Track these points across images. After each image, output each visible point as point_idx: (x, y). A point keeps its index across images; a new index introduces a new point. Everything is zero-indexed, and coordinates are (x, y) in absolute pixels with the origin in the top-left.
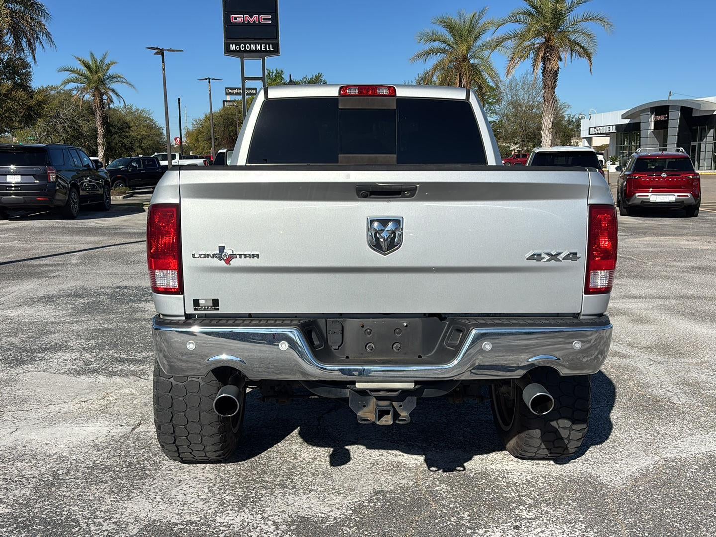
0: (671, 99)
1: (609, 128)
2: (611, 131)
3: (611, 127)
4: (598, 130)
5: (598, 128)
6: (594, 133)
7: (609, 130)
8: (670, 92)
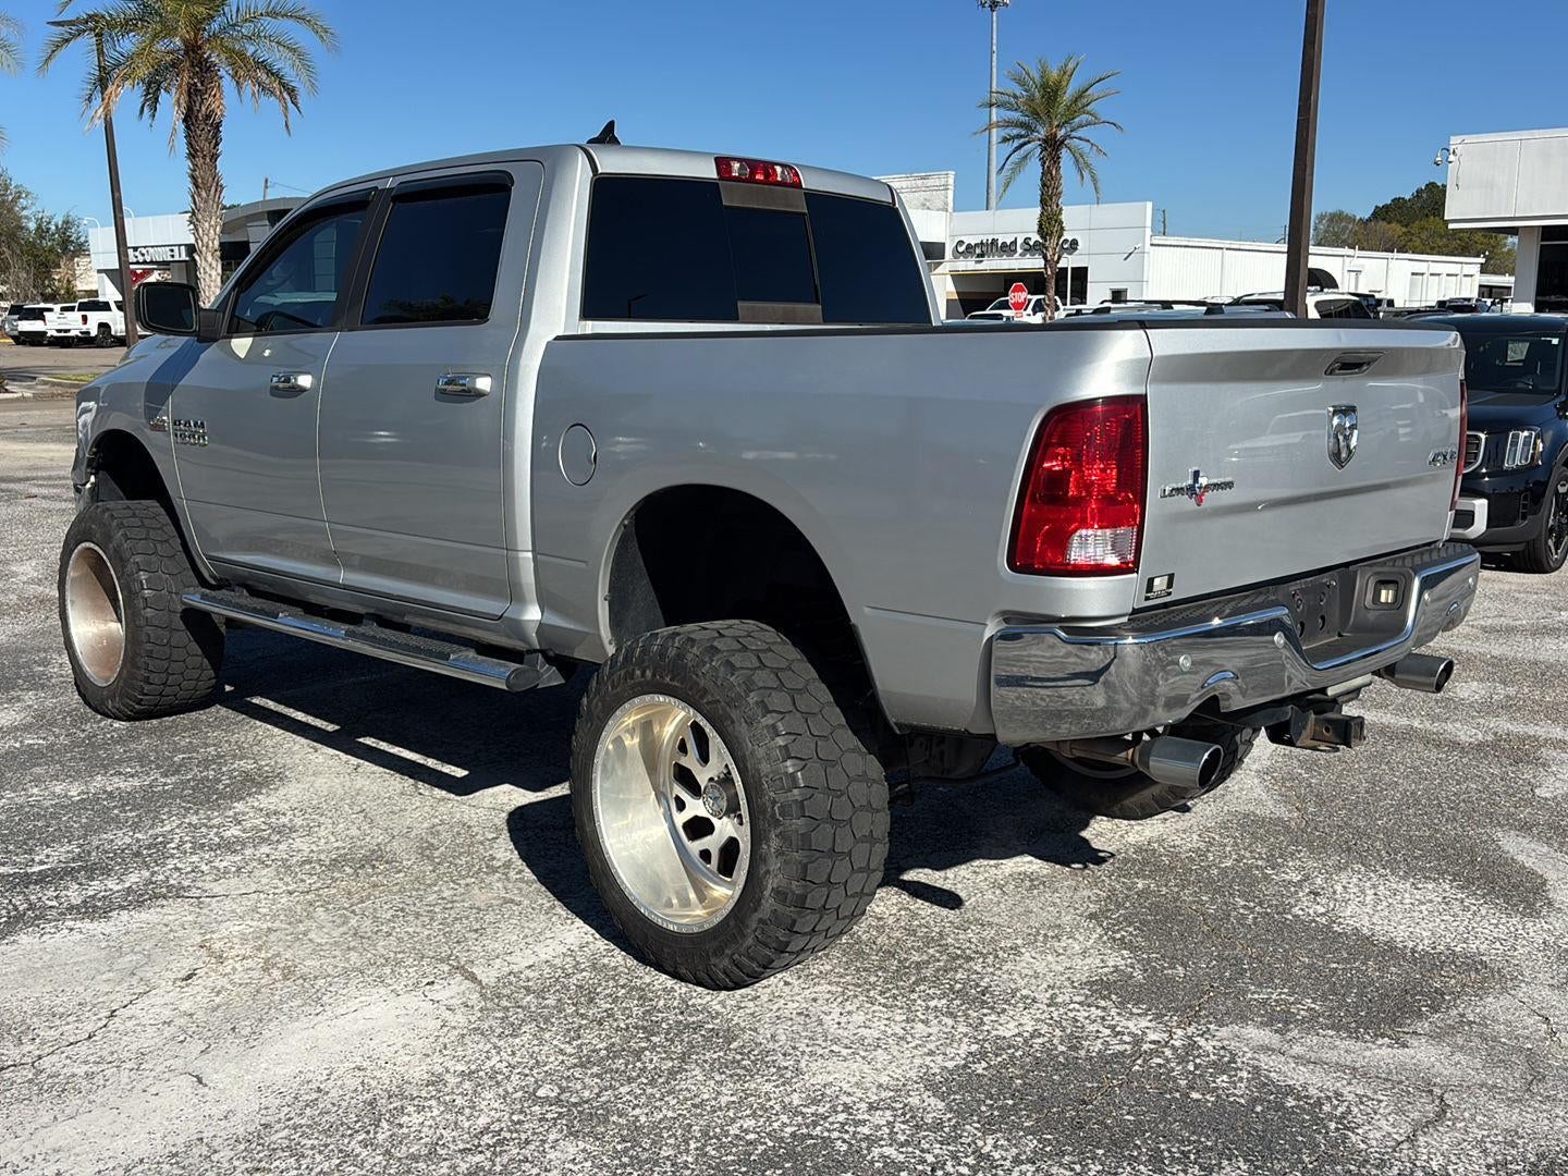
0: (267, 198)
1: (172, 251)
2: (177, 258)
3: (176, 249)
4: (143, 255)
5: (144, 251)
6: (135, 260)
7: (173, 256)
8: (266, 181)
